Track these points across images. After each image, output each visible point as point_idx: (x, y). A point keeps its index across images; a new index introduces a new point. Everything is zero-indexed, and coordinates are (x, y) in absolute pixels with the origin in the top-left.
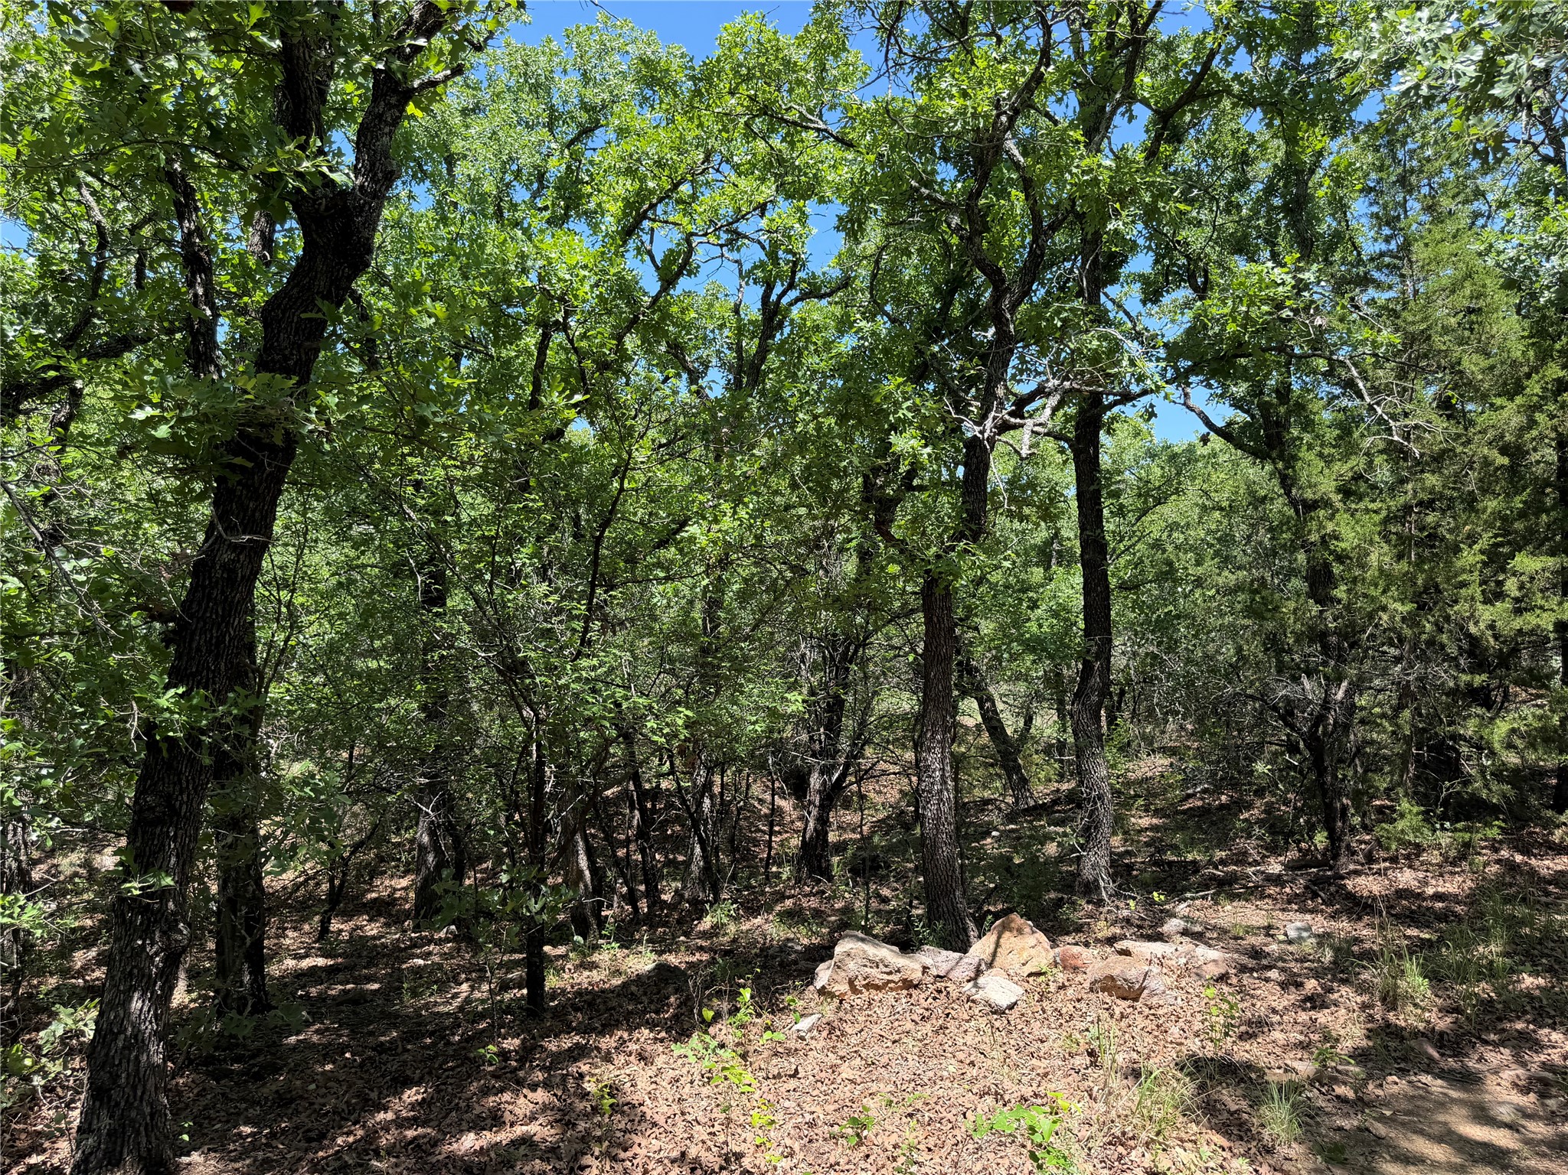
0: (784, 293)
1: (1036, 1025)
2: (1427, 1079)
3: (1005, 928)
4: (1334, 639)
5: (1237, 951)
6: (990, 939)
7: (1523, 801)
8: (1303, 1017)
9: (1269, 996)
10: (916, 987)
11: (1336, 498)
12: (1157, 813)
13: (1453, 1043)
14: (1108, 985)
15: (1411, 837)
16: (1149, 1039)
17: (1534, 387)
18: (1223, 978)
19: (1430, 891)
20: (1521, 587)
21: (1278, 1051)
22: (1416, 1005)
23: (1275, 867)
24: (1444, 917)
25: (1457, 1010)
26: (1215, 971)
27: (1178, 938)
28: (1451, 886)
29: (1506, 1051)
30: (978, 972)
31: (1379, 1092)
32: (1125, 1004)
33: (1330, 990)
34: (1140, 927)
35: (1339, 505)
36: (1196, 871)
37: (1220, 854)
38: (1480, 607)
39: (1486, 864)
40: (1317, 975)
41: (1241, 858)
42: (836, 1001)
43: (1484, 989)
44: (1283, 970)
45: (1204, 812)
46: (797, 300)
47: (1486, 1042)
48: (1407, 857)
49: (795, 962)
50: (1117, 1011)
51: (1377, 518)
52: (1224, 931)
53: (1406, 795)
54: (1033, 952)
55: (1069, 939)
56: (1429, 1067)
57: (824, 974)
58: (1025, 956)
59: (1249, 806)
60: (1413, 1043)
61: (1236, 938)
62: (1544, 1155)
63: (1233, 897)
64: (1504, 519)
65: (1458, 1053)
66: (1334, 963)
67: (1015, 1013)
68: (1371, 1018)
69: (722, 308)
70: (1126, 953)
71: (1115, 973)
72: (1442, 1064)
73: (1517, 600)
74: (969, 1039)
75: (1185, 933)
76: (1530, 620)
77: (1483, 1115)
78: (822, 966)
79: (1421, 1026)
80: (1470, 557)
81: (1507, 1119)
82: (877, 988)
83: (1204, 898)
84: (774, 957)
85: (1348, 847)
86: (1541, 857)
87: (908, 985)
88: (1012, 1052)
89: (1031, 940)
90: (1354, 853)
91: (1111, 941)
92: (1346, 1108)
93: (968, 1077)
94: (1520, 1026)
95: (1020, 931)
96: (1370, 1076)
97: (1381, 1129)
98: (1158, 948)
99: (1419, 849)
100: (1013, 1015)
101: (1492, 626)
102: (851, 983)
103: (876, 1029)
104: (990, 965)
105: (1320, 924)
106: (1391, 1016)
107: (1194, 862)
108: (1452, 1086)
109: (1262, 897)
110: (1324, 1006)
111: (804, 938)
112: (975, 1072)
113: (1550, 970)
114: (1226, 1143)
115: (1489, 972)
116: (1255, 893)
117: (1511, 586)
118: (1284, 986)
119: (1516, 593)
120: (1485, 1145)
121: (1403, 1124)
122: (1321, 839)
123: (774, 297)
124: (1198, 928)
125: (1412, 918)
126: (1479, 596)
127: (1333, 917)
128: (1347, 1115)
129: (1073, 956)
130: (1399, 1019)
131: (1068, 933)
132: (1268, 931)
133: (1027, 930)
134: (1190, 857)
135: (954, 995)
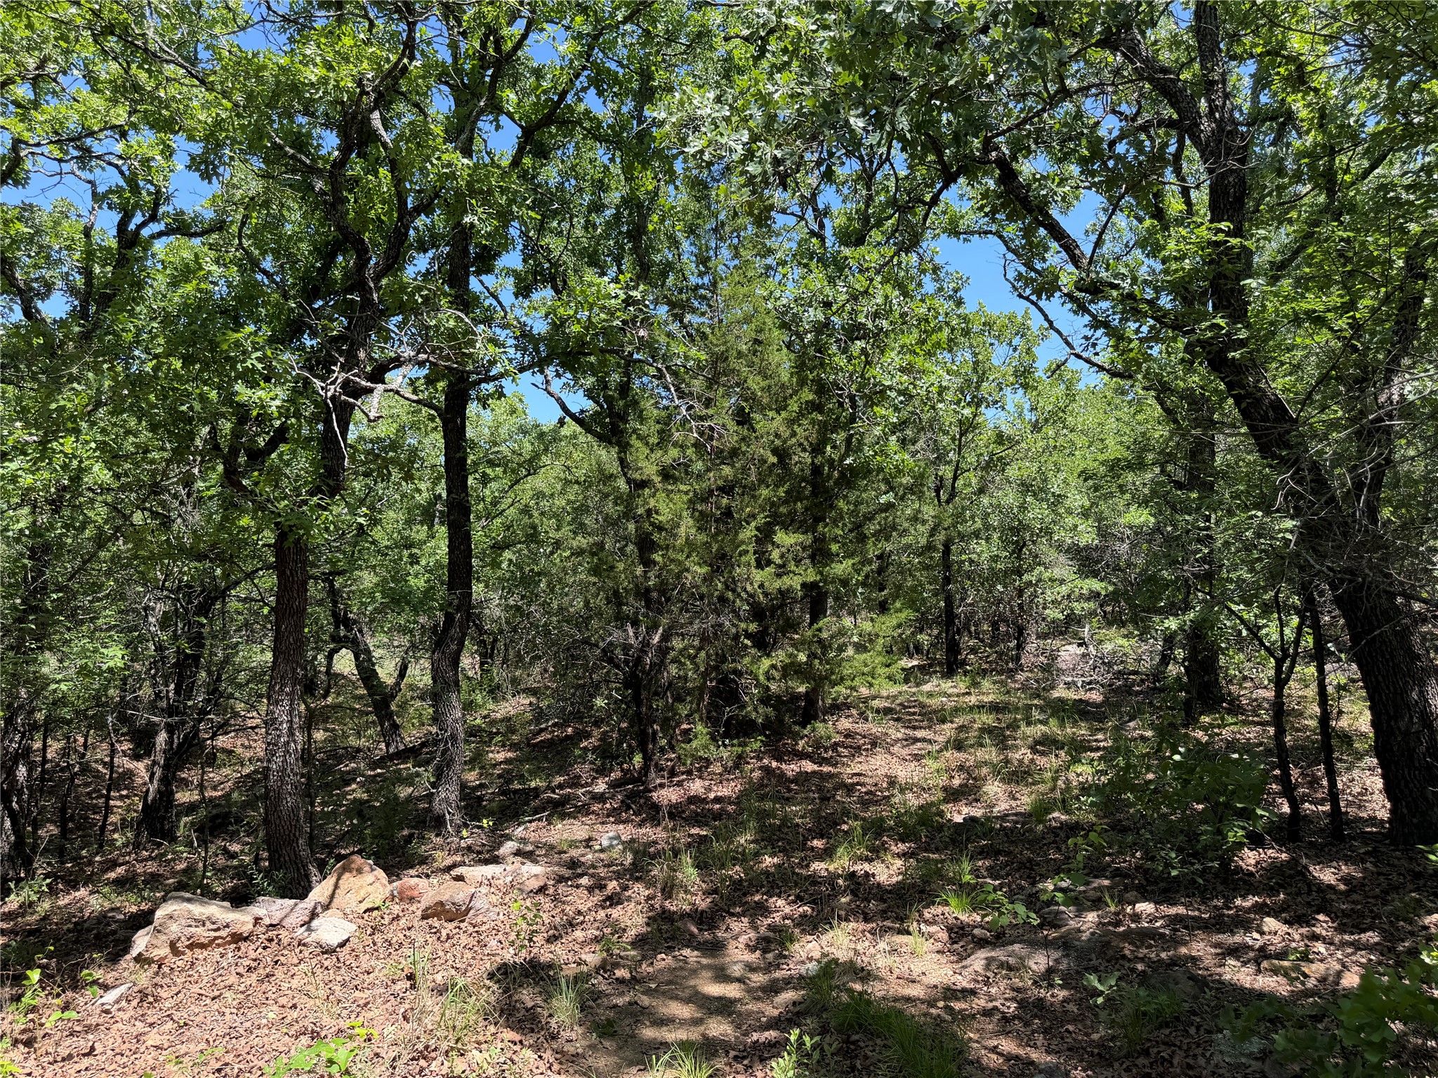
0: (144, 224)
1: (364, 958)
2: (686, 952)
3: (345, 869)
4: (655, 595)
5: (558, 864)
6: (330, 881)
7: (780, 721)
8: (602, 914)
9: (580, 900)
10: (246, 939)
11: (657, 479)
12: (514, 746)
13: (707, 919)
14: (439, 911)
15: (701, 753)
16: (469, 955)
17: (794, 406)
18: (542, 890)
19: (712, 796)
20: (782, 556)
21: (577, 947)
22: (686, 892)
23: (601, 787)
24: (717, 816)
25: (715, 891)
26: (535, 884)
27: (511, 859)
28: (724, 791)
29: (745, 920)
30: (313, 915)
31: (650, 969)
32: (451, 926)
33: (625, 888)
34: (479, 853)
35: (659, 486)
36: (537, 796)
37: (559, 779)
38: (754, 571)
39: (752, 771)
40: (618, 876)
41: (575, 782)
42: (155, 966)
43: (736, 871)
44: (592, 876)
45: (550, 743)
46: (160, 234)
47: (733, 915)
48: (699, 770)
49: (114, 932)
50: (444, 933)
51: (685, 498)
52: (552, 847)
53: (701, 719)
54: (370, 889)
55: (412, 872)
56: (691, 943)
57: (141, 941)
58: (362, 894)
59: (588, 736)
60: (679, 924)
61: (560, 853)
62: (758, 999)
63: (563, 816)
64: (773, 504)
65: (712, 927)
66: (633, 864)
67: (347, 949)
68: (652, 908)
69: (72, 228)
70: (460, 878)
71: (444, 899)
72: (700, 938)
73: (780, 566)
74: (295, 983)
75: (518, 853)
76: (787, 582)
77: (722, 976)
78: (141, 932)
79: (687, 908)
80: (748, 533)
81: (737, 974)
82: (203, 946)
83: (540, 820)
84: (89, 930)
85: (656, 765)
86: (788, 762)
87: (237, 938)
88: (337, 988)
89: (369, 878)
90: (662, 769)
91: (449, 869)
92: (622, 988)
93: (287, 1021)
94: (757, 898)
95: (359, 871)
96: (644, 958)
97: (645, 1001)
98: (490, 870)
99: (708, 762)
100: (344, 953)
101: (761, 586)
102: (173, 946)
103: (195, 989)
104: (327, 907)
105: (626, 832)
106: (667, 903)
107: (536, 789)
108: (704, 956)
109: (587, 814)
110: (620, 902)
111: (130, 905)
112: (295, 1014)
113: (783, 850)
114: (517, 1037)
115: (741, 858)
116: (584, 810)
117: (775, 555)
118: (590, 889)
119: (779, 561)
120: (720, 999)
121: (664, 993)
122: (638, 759)
123: (132, 227)
124: (529, 848)
125: (697, 820)
126: (753, 563)
127: (641, 825)
128: (622, 994)
129: (411, 888)
130: (671, 906)
131: (412, 867)
132: (588, 842)
133: (367, 868)
134: (533, 784)
135: (285, 941)
